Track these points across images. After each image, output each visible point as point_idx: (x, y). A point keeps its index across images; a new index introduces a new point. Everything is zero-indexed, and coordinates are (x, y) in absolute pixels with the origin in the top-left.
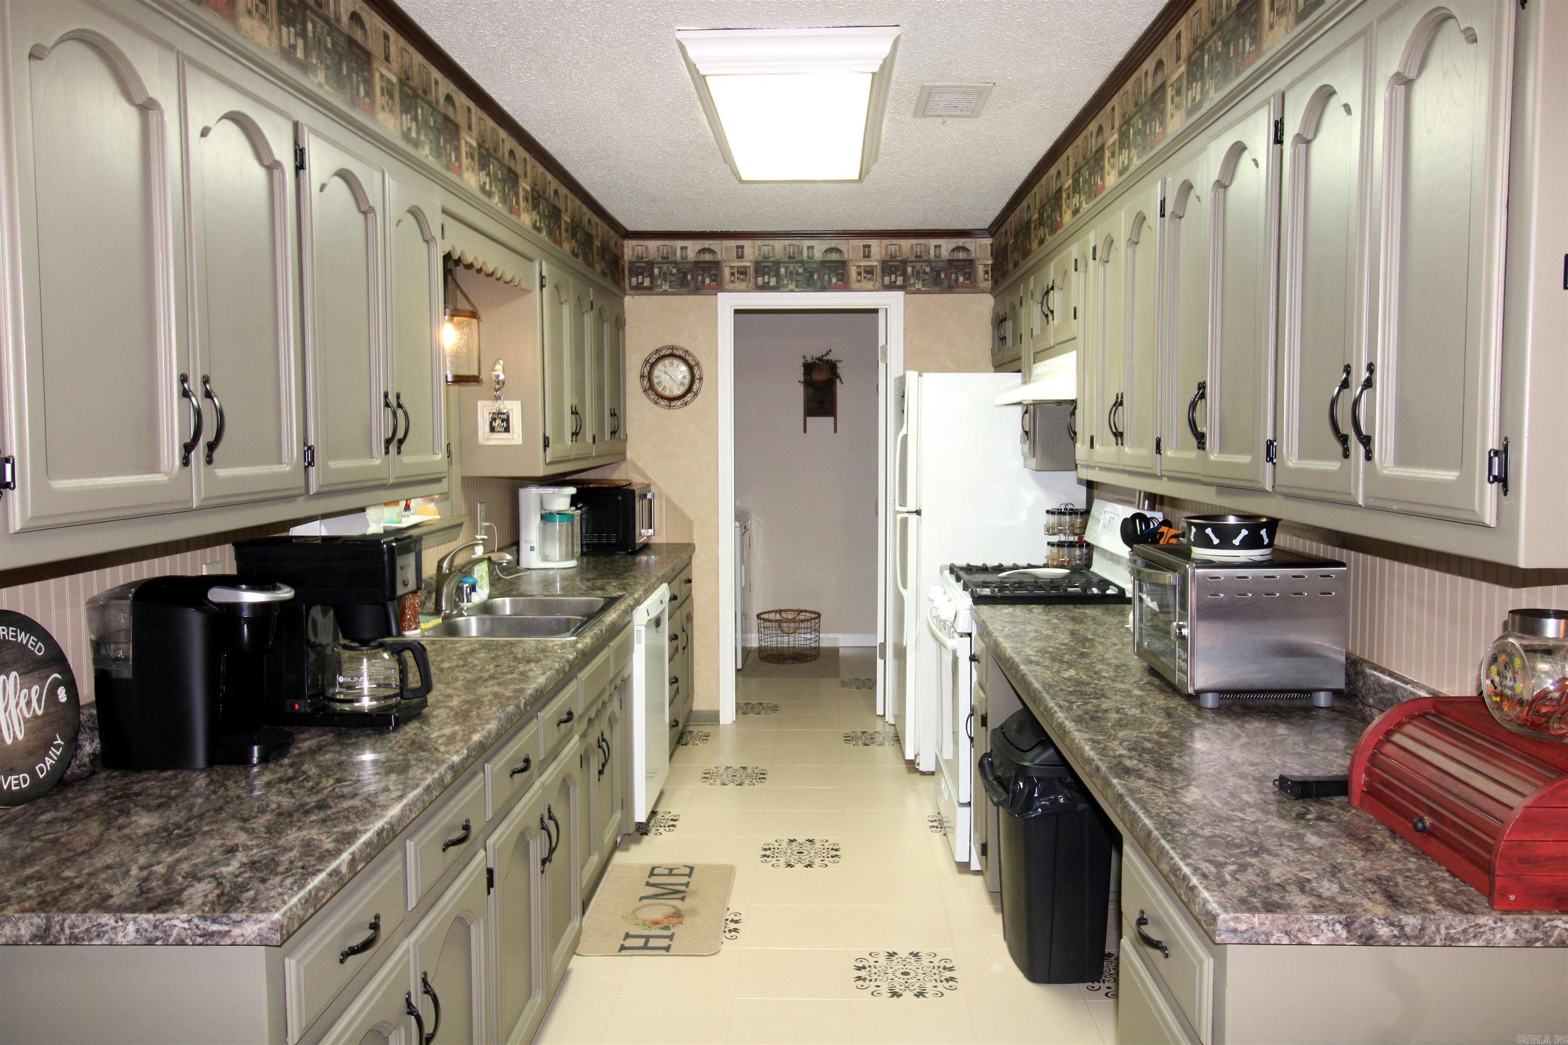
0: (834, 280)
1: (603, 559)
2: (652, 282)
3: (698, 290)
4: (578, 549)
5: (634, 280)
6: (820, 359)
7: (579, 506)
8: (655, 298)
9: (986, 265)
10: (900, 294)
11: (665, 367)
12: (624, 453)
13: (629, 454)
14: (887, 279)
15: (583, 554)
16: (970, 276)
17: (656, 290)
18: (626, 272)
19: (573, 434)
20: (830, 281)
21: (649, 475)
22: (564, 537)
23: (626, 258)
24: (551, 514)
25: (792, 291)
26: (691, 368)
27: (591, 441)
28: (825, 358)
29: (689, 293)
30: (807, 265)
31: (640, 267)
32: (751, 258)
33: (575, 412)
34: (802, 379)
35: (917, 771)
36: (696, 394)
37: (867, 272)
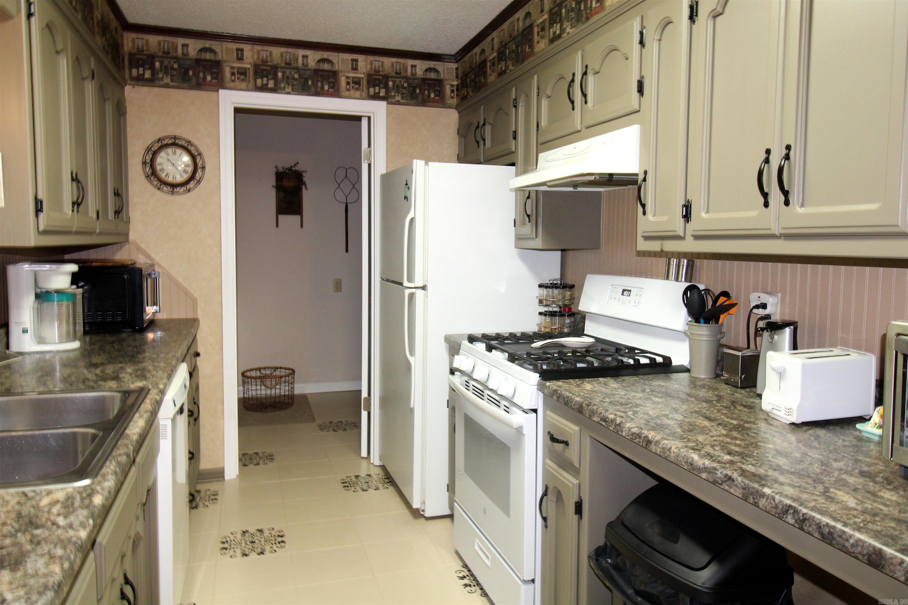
0: (326, 87)
1: (109, 338)
2: (153, 74)
3: (199, 86)
4: (80, 328)
5: (134, 72)
6: (290, 169)
7: (80, 284)
8: (156, 90)
9: (452, 86)
10: (383, 104)
11: (168, 155)
12: (127, 235)
13: (132, 236)
14: (372, 90)
15: (85, 333)
16: (440, 93)
17: (157, 82)
18: (126, 62)
19: (73, 204)
20: (322, 88)
21: (153, 255)
22: (64, 317)
23: (126, 49)
24: (48, 293)
25: (288, 93)
26: (194, 158)
27: (95, 216)
28: (294, 169)
29: (191, 88)
30: (302, 72)
31: (141, 59)
32: (251, 60)
33: (75, 179)
34: (274, 184)
35: (423, 516)
36: (199, 182)
37: (355, 83)
